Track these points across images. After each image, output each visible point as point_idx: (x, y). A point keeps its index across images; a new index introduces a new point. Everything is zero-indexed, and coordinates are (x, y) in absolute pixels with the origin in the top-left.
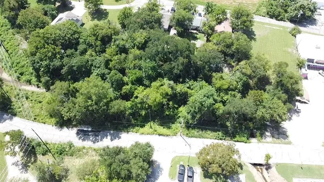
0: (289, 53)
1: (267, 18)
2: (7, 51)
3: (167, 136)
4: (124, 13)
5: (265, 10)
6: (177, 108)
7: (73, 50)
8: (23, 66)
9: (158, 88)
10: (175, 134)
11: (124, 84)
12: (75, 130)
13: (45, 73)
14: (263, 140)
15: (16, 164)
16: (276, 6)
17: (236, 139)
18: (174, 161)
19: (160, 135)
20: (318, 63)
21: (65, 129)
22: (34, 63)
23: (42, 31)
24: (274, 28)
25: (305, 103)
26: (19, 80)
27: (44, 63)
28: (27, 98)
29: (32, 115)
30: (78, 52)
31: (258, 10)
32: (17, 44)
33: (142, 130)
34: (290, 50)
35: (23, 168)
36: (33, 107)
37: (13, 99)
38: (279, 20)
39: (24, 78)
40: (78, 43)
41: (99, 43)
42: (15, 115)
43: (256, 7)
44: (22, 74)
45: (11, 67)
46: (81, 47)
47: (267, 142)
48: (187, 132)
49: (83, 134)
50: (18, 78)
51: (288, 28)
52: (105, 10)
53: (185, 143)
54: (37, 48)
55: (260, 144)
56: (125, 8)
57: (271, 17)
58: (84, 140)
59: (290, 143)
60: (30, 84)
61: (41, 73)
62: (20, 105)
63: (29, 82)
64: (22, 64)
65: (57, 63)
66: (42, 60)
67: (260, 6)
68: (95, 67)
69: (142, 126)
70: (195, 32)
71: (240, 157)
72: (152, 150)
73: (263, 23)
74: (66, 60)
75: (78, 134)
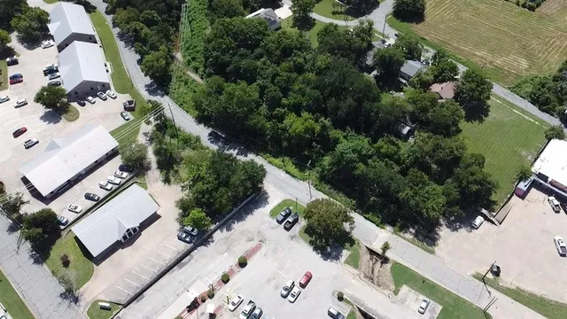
0: (520, 156)
1: (527, 101)
2: (192, 31)
3: (294, 177)
4: (326, 30)
5: (529, 90)
6: (323, 156)
7: (250, 51)
8: (198, 52)
9: (306, 120)
10: (304, 180)
11: (280, 105)
12: (210, 130)
13: (212, 65)
14: (401, 234)
15: (145, 134)
16: (549, 89)
17: (367, 216)
18: (285, 203)
19: (287, 172)
20: (554, 186)
21: (202, 126)
22: (206, 50)
23: (228, 20)
24: (527, 118)
25: (493, 223)
26: (189, 65)
27: (215, 54)
28: (186, 83)
29: (182, 100)
30: (253, 55)
31: (518, 86)
32: (204, 27)
33: (272, 159)
34: (524, 153)
35: (150, 140)
36: (186, 94)
37: (174, 80)
38: (543, 111)
39: (193, 64)
40: (257, 46)
41: (278, 52)
42: (167, 94)
43: (519, 81)
44: (194, 59)
45: (188, 49)
46: (258, 51)
47: (404, 238)
48: (318, 183)
49: (214, 137)
50: (189, 62)
51: (548, 125)
52: (315, 20)
53: (308, 192)
54: (215, 36)
55: (395, 236)
56: (331, 24)
57: (534, 102)
58: (212, 142)
59: (432, 252)
60: (196, 72)
61: (208, 63)
62: (177, 87)
63: (196, 70)
64: (198, 49)
65: (227, 58)
66: (214, 50)
67: (525, 82)
68: (261, 76)
69: (276, 156)
70: (404, 81)
71: (352, 229)
72: (264, 175)
73: (513, 106)
74: (236, 58)
75: (210, 135)
